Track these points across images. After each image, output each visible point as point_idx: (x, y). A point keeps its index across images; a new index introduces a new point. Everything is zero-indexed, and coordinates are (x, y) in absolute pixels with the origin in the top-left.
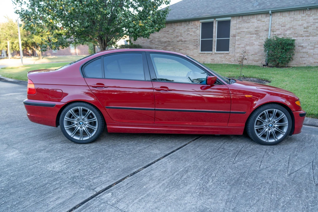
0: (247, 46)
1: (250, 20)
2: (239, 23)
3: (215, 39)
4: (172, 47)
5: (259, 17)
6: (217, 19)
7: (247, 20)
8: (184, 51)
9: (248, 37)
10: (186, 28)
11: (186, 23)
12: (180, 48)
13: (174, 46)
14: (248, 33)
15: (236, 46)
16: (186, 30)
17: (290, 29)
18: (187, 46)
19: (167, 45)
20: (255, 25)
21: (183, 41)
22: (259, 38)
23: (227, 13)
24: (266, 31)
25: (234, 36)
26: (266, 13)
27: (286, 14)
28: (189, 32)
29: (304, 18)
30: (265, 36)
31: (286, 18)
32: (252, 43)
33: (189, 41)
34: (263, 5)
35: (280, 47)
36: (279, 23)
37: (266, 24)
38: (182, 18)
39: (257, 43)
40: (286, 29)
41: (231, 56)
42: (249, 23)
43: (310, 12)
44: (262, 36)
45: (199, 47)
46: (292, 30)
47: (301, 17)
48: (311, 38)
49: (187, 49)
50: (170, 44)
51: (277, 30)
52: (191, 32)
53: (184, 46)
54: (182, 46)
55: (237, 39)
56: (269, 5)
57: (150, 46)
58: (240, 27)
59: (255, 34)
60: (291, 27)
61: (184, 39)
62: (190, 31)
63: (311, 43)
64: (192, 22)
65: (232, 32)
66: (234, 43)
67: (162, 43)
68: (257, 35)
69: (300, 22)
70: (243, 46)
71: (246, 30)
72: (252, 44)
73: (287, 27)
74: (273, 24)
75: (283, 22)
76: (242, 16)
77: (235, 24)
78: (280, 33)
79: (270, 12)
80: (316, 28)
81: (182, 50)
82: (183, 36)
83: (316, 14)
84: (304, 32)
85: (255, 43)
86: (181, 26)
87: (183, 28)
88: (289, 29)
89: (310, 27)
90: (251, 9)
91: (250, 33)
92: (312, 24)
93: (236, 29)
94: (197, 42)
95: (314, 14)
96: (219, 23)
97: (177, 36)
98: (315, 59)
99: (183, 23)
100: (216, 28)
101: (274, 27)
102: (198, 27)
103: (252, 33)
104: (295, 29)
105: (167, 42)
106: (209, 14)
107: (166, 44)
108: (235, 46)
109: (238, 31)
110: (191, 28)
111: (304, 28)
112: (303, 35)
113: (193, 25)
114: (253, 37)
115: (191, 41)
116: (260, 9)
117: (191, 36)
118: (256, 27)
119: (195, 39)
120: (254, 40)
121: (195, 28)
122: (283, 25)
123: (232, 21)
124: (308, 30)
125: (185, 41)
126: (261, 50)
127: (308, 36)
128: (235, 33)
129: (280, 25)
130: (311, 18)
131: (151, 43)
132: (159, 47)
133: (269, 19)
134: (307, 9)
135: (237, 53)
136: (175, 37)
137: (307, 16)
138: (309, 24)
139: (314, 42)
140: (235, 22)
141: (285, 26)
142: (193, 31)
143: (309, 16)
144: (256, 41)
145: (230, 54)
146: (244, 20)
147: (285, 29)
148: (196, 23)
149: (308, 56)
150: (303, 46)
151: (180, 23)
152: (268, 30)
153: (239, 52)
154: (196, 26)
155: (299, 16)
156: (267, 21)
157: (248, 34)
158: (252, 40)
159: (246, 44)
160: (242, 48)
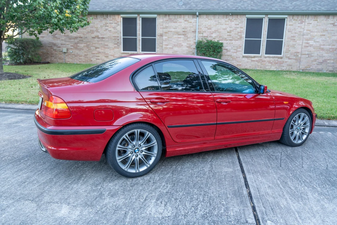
0: (176, 47)
1: (177, 19)
2: (166, 22)
3: (139, 37)
4: (85, 45)
5: (186, 17)
6: (141, 15)
7: (174, 19)
8: (102, 49)
9: (176, 38)
10: (104, 22)
11: (103, 17)
12: (97, 46)
13: (88, 43)
14: (175, 33)
15: (164, 46)
16: (104, 25)
17: (216, 32)
18: (106, 44)
19: (78, 42)
20: (183, 25)
21: (100, 38)
22: (187, 39)
23: (152, 10)
24: (193, 33)
25: (161, 35)
26: (193, 14)
27: (211, 17)
28: (107, 28)
29: (227, 23)
30: (192, 38)
31: (211, 20)
32: (180, 44)
33: (108, 38)
34: (189, 6)
35: (212, 50)
36: (205, 26)
37: (193, 25)
38: (98, 10)
39: (185, 44)
42: (176, 22)
43: (232, 17)
44: (190, 38)
45: (120, 45)
46: (217, 33)
47: (224, 22)
48: (233, 42)
49: (106, 48)
50: (82, 41)
51: (204, 32)
52: (110, 28)
53: (101, 44)
54: (99, 44)
55: (164, 39)
56: (194, 6)
57: (54, 41)
58: (167, 27)
59: (183, 35)
60: (217, 31)
61: (101, 35)
62: (108, 26)
63: (234, 47)
64: (111, 15)
65: (159, 31)
66: (161, 43)
67: (70, 39)
68: (184, 36)
69: (224, 27)
70: (171, 47)
71: (174, 30)
72: (180, 45)
73: (213, 30)
74: (200, 26)
75: (209, 25)
76: (169, 15)
77: (161, 22)
78: (207, 36)
79: (197, 13)
80: (237, 33)
81: (99, 48)
82: (99, 32)
83: (236, 20)
84: (227, 35)
85: (183, 44)
86: (97, 19)
87: (99, 22)
88: (214, 32)
89: (232, 32)
90: (178, 8)
91: (178, 33)
92: (234, 29)
93: (163, 28)
94: (118, 40)
95: (235, 20)
96: (144, 20)
97: (92, 32)
98: (237, 61)
99: (99, 16)
100: (140, 25)
101: (201, 29)
102: (118, 22)
103: (179, 34)
104: (220, 32)
105: (77, 38)
106: (132, 9)
107: (76, 41)
108: (162, 47)
109: (165, 30)
110: (110, 23)
111: (228, 32)
112: (227, 39)
113: (112, 19)
114: (180, 38)
115: (110, 38)
116: (187, 9)
117: (110, 32)
118: (183, 27)
119: (116, 37)
120: (182, 41)
121: (115, 23)
122: (209, 28)
123: (157, 19)
124: (231, 34)
125: (103, 38)
126: (189, 52)
127: (231, 40)
128: (161, 33)
129: (206, 27)
130: (233, 23)
131: (54, 37)
132: (67, 43)
133: (196, 21)
134: (229, 14)
136: (88, 32)
137: (229, 21)
138: (231, 29)
139: (236, 46)
140: (162, 20)
141: (211, 29)
142: (112, 26)
143: (232, 21)
144: (184, 42)
146: (171, 19)
147: (211, 32)
148: (117, 17)
149: (232, 59)
150: (227, 49)
151: (96, 16)
152: (196, 32)
154: (116, 21)
155: (223, 20)
156: (194, 22)
157: (176, 35)
158: (180, 41)
159: (174, 45)
160: (170, 49)
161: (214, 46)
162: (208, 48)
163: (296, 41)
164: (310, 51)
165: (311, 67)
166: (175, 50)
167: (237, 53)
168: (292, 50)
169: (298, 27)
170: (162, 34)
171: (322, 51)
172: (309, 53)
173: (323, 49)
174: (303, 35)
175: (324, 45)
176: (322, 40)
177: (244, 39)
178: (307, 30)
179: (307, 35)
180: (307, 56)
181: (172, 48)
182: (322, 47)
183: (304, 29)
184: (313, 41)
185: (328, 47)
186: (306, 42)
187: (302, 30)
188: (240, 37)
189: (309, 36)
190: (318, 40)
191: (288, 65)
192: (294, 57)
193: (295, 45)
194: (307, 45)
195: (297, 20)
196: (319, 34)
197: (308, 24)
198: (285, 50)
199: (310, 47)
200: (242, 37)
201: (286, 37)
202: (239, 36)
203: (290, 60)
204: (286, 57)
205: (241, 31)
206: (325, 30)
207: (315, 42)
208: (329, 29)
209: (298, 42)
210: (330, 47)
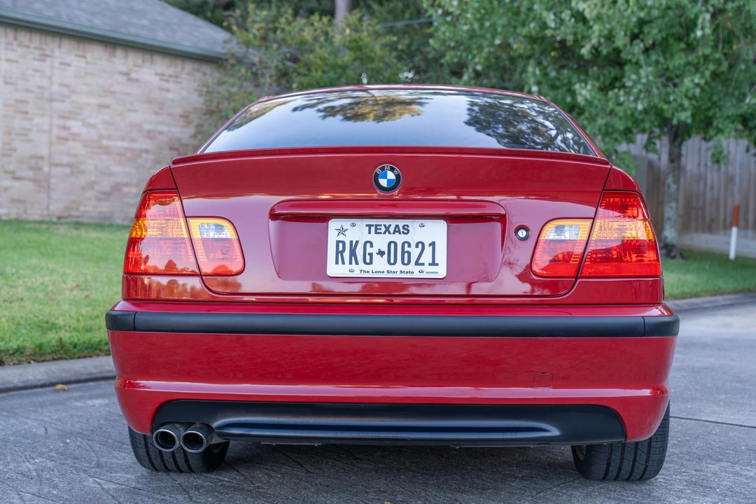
163: (31, 119)
164: (75, 156)
165: (82, 208)
168: (23, 149)
169: (35, 70)
171: (104, 157)
172: (73, 160)
173: (107, 151)
174: (51, 100)
175: (109, 137)
176: (105, 123)
178: (62, 85)
179: (63, 101)
180: (67, 171)
182: (105, 143)
183: (50, 78)
184: (79, 123)
185: (119, 144)
186: (61, 122)
187: (45, 83)
189: (65, 107)
190: (92, 121)
191: (13, 201)
192: (30, 174)
193: (30, 130)
194: (64, 134)
195: (28, 47)
196: (95, 101)
197: (61, 63)
199: (74, 140)
203: (16, 184)
204: (6, 172)
206: (109, 92)
207: (86, 125)
208: (116, 88)
209: (37, 120)
210: (126, 145)
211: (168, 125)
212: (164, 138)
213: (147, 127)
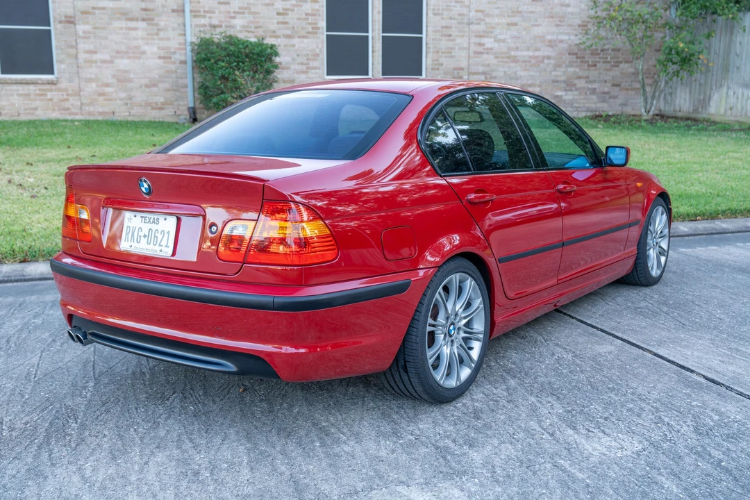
0: (122, 57)
9: (122, 29)
14: (118, 16)
15: (82, 56)
17: (243, 13)
22: (157, 34)
24: (175, 14)
25: (70, 21)
30: (173, 30)
32: (136, 47)
39: (151, 49)
40: (232, 11)
41: (66, 90)
44: (165, 29)
46: (247, 15)
48: (295, 41)
51: (208, 12)
55: (81, 33)
59: (144, 20)
60: (246, 8)
63: (298, 55)
65: (59, 5)
66: (72, 47)
68: (148, 24)
70: (107, 57)
71: (111, 4)
72: (137, 54)
73: (235, 6)
78: (220, 23)
80: (304, 16)
84: (278, 23)
85: (146, 48)
88: (239, 13)
89: (290, 13)
91: (125, 14)
92: (294, 5)
101: (199, 2)
103: (130, 16)
104: (255, 13)
108: (76, 57)
109: (81, 5)
111: (278, 14)
112: (278, 33)
114: (135, 29)
120: (142, 39)
124: (287, 19)
126: (168, 72)
127: (288, 37)
128: (70, 12)
135: (90, 80)
138: (288, 5)
139: (305, 52)
141: (228, 3)
144: (147, 44)
145: (63, 85)
147: (229, 12)
152: (184, 11)
153: (93, 76)
157: (119, 19)
158: (136, 39)
159: (118, 52)
160: (104, 65)
161: (253, 53)
162: (235, 61)
163: (454, 40)
164: (489, 65)
166: (122, 67)
167: (310, 75)
168: (448, 63)
169: (456, 2)
170: (71, 17)
171: (513, 65)
172: (486, 69)
173: (515, 60)
174: (469, 24)
175: (517, 49)
176: (512, 37)
177: (323, 33)
178: (476, 11)
179: (479, 24)
180: (482, 77)
181: (112, 62)
182: (513, 53)
183: (469, 7)
184: (492, 40)
185: (525, 53)
186: (478, 40)
187: (465, 11)
188: (313, 28)
189: (482, 27)
190: (502, 37)
193: (453, 49)
194: (480, 49)
196: (504, 21)
198: (430, 61)
199: (488, 53)
200: (318, 28)
201: (430, 29)
202: (310, 24)
205: (313, 10)
206: (516, 12)
207: (497, 40)
208: (524, 8)
209: (458, 40)
210: (531, 53)
211: (568, 34)
212: (565, 46)
213: (549, 37)
